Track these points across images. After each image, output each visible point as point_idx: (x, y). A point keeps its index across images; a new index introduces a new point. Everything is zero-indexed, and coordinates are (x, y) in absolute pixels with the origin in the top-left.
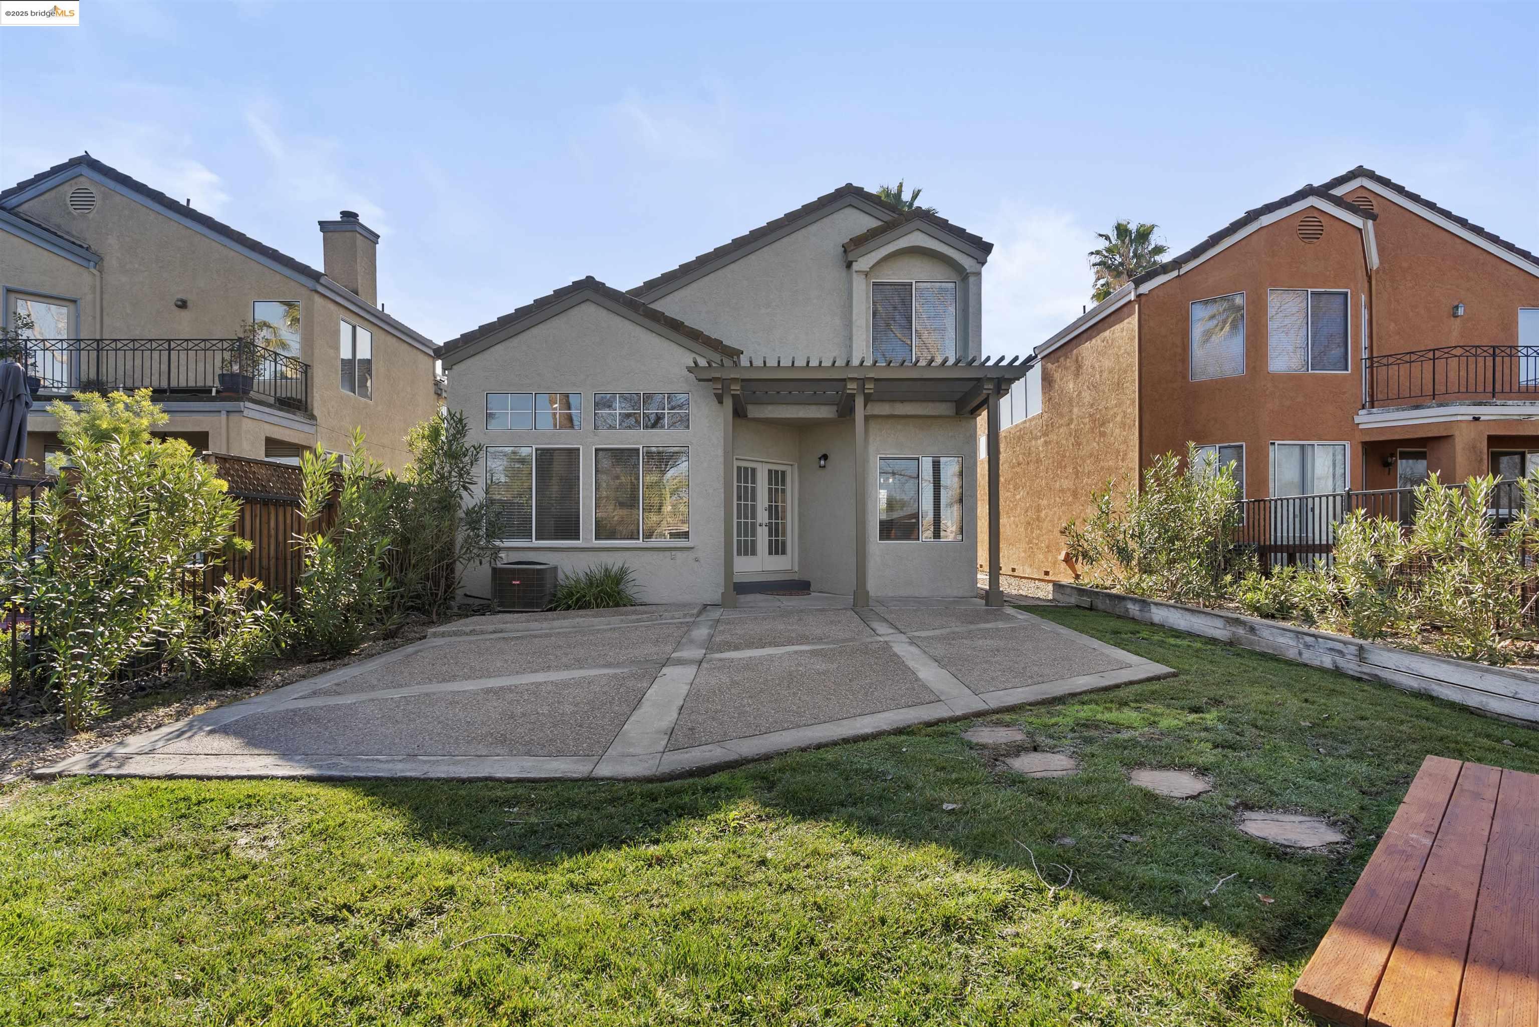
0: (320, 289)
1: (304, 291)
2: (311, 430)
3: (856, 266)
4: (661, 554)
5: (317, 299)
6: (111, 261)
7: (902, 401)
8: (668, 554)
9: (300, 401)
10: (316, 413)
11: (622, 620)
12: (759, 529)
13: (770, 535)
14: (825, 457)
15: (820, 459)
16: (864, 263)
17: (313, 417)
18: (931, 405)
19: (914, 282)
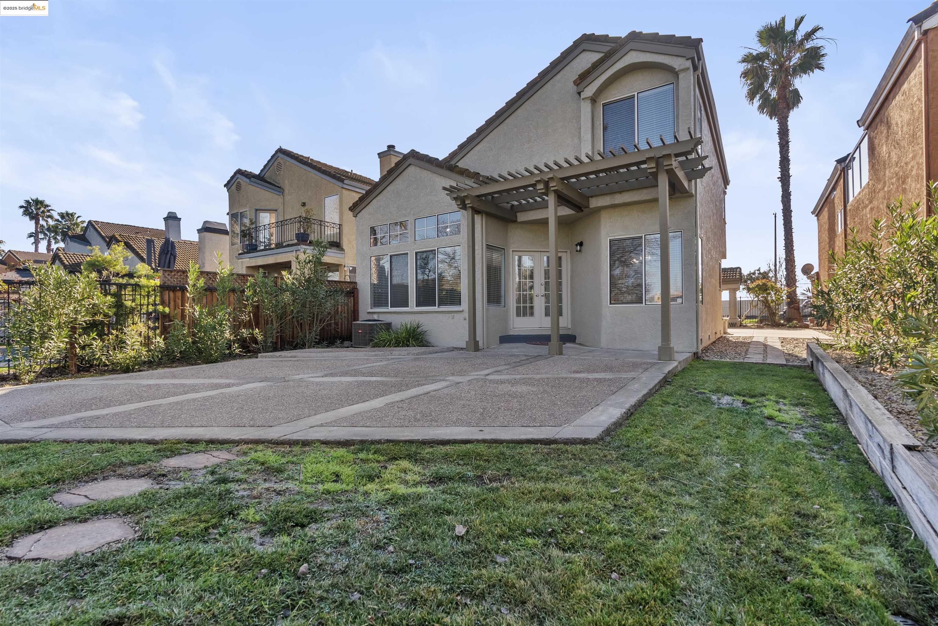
0: (345, 186)
1: (340, 189)
2: (342, 256)
3: (583, 95)
4: (447, 315)
5: (344, 191)
6: (286, 191)
7: (620, 192)
8: (450, 315)
9: (336, 242)
10: (344, 247)
11: (365, 355)
12: (535, 299)
13: (546, 302)
14: (581, 244)
15: (577, 245)
16: (590, 91)
17: (343, 250)
18: (645, 191)
19: (636, 94)
